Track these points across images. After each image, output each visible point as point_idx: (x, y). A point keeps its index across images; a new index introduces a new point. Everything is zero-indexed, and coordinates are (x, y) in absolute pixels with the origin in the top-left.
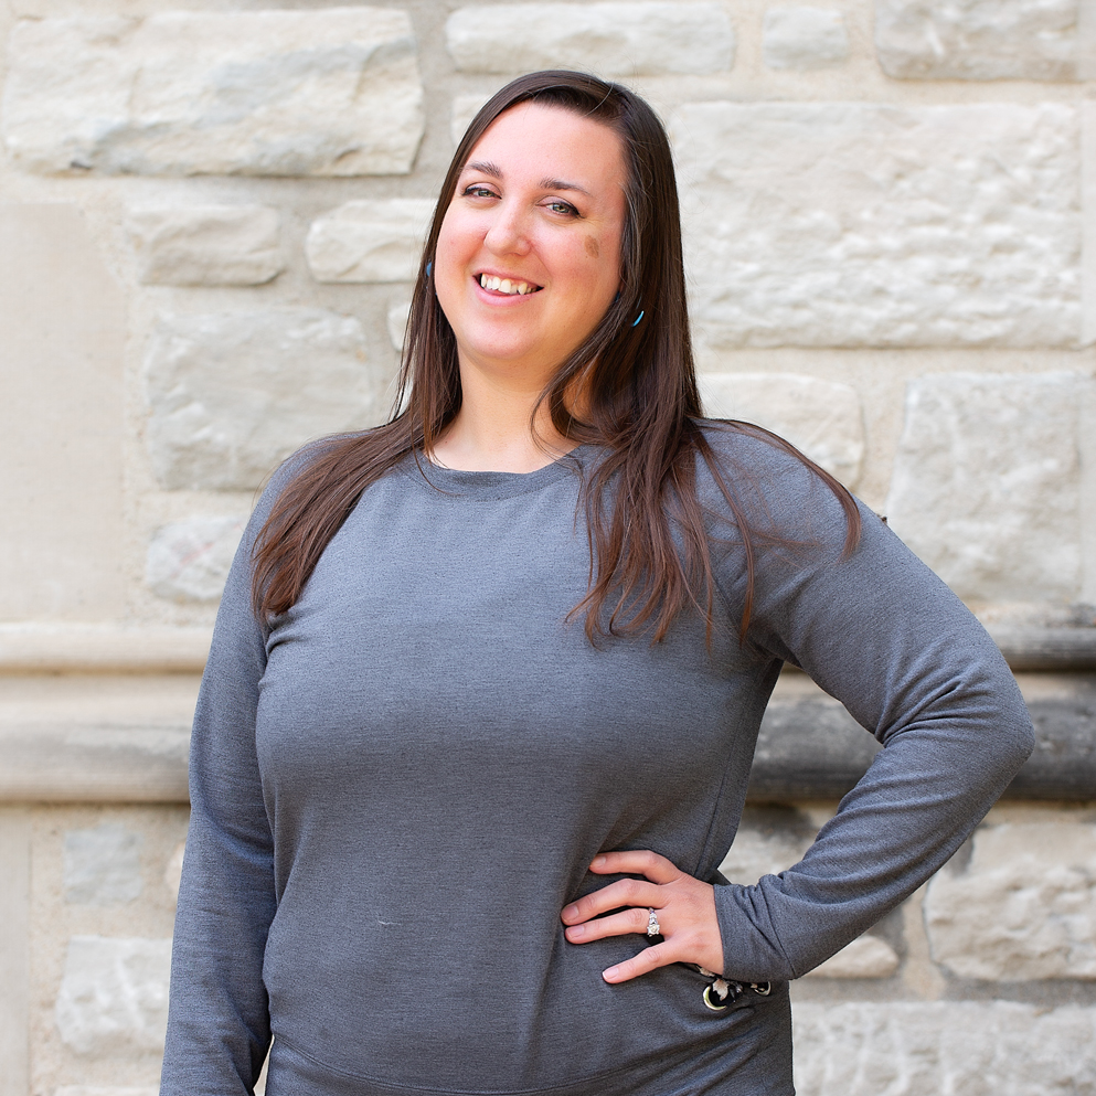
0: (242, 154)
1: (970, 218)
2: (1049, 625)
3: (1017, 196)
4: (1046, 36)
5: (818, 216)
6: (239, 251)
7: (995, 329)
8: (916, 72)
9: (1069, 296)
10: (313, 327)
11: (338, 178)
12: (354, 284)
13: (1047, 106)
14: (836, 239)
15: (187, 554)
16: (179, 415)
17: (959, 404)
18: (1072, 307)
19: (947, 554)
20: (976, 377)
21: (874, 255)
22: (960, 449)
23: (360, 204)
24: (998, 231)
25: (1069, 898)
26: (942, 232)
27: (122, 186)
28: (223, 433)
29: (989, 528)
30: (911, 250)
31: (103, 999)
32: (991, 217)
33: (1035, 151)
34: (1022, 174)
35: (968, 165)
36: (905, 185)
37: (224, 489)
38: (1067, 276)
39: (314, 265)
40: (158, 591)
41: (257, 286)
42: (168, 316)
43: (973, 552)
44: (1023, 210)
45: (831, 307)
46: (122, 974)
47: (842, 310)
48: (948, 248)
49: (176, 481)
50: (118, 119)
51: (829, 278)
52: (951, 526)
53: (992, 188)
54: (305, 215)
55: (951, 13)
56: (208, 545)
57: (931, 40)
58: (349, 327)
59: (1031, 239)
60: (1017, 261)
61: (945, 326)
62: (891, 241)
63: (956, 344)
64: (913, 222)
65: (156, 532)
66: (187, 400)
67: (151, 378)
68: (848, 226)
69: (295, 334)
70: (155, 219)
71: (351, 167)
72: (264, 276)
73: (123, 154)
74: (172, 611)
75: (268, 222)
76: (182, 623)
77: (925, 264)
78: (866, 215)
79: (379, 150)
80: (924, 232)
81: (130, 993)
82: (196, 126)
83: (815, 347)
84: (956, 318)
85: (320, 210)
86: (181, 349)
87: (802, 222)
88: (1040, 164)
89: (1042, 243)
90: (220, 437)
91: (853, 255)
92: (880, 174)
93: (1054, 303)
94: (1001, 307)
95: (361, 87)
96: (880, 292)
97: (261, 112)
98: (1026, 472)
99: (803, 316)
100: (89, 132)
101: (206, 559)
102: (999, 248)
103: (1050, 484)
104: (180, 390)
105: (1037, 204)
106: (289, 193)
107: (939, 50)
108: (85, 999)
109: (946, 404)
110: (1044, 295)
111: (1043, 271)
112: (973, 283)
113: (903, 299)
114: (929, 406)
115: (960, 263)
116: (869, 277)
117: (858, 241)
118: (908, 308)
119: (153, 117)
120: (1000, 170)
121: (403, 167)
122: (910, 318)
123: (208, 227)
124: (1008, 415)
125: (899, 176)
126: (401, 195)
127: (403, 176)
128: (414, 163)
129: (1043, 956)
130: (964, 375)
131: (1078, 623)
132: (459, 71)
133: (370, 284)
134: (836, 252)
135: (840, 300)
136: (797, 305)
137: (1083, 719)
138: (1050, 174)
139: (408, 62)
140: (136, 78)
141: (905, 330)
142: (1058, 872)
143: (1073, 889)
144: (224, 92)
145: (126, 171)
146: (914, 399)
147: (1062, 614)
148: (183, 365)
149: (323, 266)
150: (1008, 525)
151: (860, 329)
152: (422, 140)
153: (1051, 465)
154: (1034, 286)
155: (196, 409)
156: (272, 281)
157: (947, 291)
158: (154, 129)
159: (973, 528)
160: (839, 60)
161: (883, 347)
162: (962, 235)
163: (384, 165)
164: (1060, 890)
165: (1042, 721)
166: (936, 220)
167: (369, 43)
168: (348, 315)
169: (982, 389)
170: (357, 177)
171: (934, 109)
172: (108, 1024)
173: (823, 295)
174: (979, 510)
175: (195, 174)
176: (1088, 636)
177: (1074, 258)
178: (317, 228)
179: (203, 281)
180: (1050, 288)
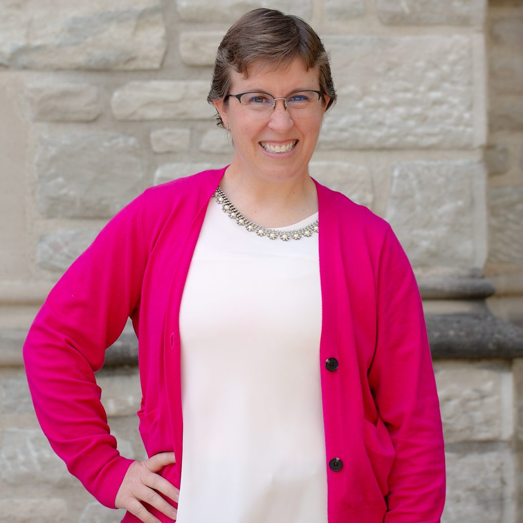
0: (81, 59)
1: (422, 88)
2: (460, 277)
3: (444, 78)
4: (456, 4)
5: (352, 88)
6: (80, 105)
7: (434, 140)
8: (397, 21)
9: (468, 125)
10: (115, 141)
11: (126, 72)
12: (134, 121)
13: (457, 37)
14: (360, 99)
15: (56, 248)
16: (52, 183)
17: (418, 175)
18: (469, 130)
19: (413, 245)
20: (424, 163)
21: (378, 106)
22: (418, 196)
23: (136, 83)
24: (435, 95)
25: (473, 404)
26: (409, 95)
27: (23, 75)
28: (72, 192)
29: (432, 233)
30: (395, 104)
31: (21, 458)
32: (432, 88)
33: (452, 57)
34: (445, 68)
35: (421, 64)
36: (392, 74)
37: (73, 218)
38: (467, 116)
39: (116, 112)
40: (43, 266)
41: (87, 122)
42: (46, 136)
43: (425, 244)
44: (447, 85)
45: (358, 130)
46: (30, 446)
47: (363, 132)
48: (411, 103)
49: (50, 213)
50: (21, 43)
51: (358, 117)
52: (415, 232)
53: (432, 75)
54: (110, 89)
56: (67, 244)
57: (404, 6)
58: (132, 141)
59: (450, 99)
60: (445, 108)
61: (411, 139)
62: (385, 100)
63: (415, 148)
64: (395, 91)
65: (41, 239)
66: (56, 176)
67: (39, 165)
68: (365, 92)
69: (106, 144)
70: (39, 91)
71: (133, 66)
72: (92, 117)
73: (24, 60)
74: (49, 275)
75: (93, 91)
77: (401, 110)
78: (374, 88)
79: (146, 58)
80: (401, 95)
81: (34, 454)
82: (59, 46)
83: (351, 149)
84: (416, 135)
85: (118, 86)
86: (53, 151)
87: (344, 91)
88: (454, 64)
89: (456, 100)
90: (72, 193)
91: (367, 106)
92: (380, 69)
93: (461, 128)
94: (437, 130)
95: (137, 28)
96: (380, 124)
97: (89, 40)
98: (448, 207)
99: (345, 135)
100: (7, 49)
101: (66, 250)
102: (437, 103)
103: (460, 212)
104: (53, 171)
105: (453, 83)
106: (103, 78)
107: (407, 10)
108: (12, 458)
109: (412, 175)
110: (457, 124)
111: (456, 113)
112: (423, 119)
113: (391, 127)
114: (403, 176)
115: (418, 110)
116: (375, 117)
117: (370, 100)
118: (394, 131)
119: (38, 42)
120: (435, 66)
121: (156, 65)
122: (395, 136)
123: (64, 94)
124: (441, 180)
125: (389, 69)
126: (156, 79)
127: (156, 70)
128: (162, 64)
129: (461, 430)
130: (420, 162)
131: (473, 276)
132: (182, 21)
133: (142, 121)
134: (360, 105)
135: (362, 128)
136: (342, 130)
137: (476, 321)
138: (459, 68)
139: (158, 16)
140: (30, 24)
141: (393, 141)
142: (467, 392)
143: (475, 400)
144: (71, 30)
145: (25, 68)
146: (396, 173)
147: (465, 272)
148: (54, 159)
149: (118, 112)
150: (441, 231)
151: (371, 141)
152: (166, 53)
153: (460, 203)
154: (451, 121)
155: (60, 180)
156: (95, 120)
157: (411, 123)
158: (39, 48)
159: (425, 233)
160: (360, 15)
161: (382, 149)
162: (419, 97)
163: (147, 65)
164: (468, 400)
165: (458, 322)
166: (406, 90)
167: (141, 7)
168: (131, 135)
169: (428, 168)
170: (135, 71)
171: (405, 39)
172: (24, 469)
173: (354, 125)
174: (428, 225)
175: (58, 70)
176: (478, 283)
177: (470, 107)
178: (116, 94)
179: (63, 119)
180: (459, 121)
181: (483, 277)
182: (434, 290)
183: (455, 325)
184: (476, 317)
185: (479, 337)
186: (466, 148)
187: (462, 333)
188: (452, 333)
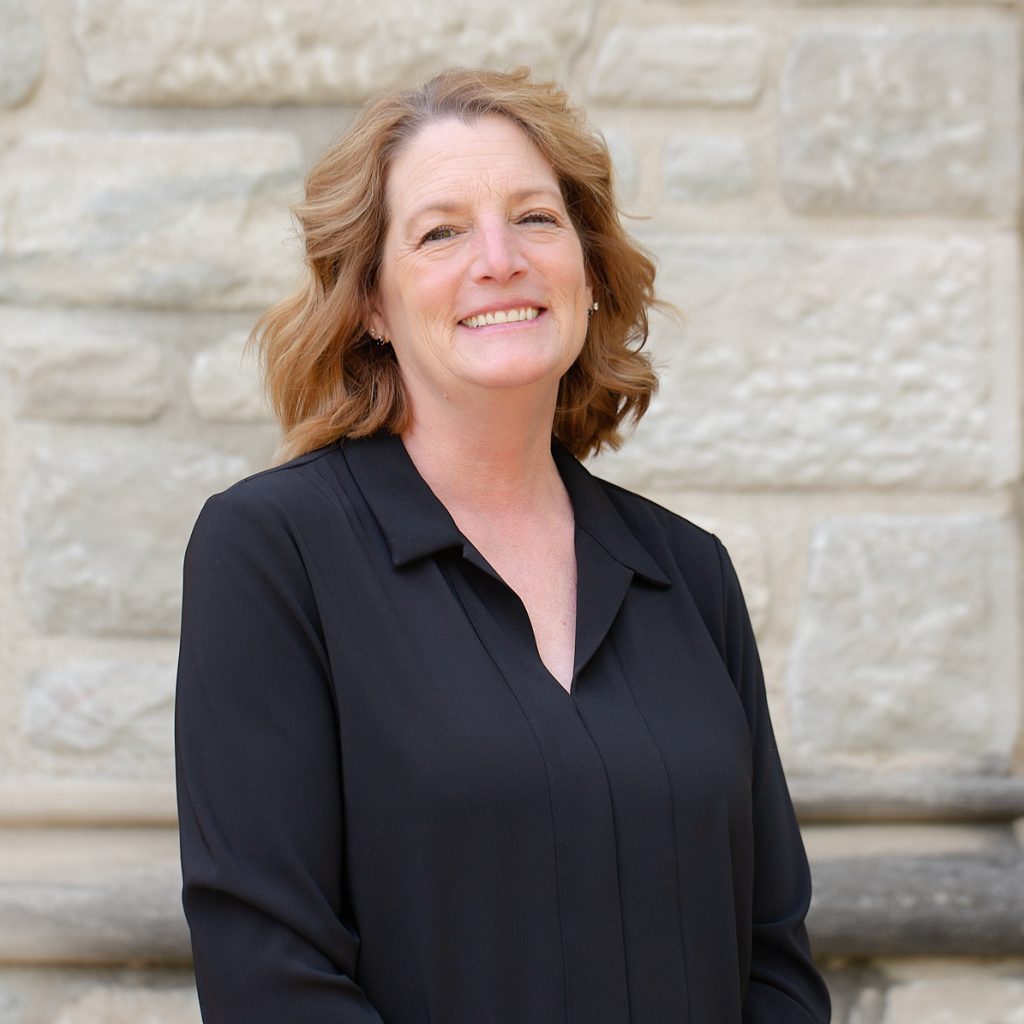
0: (124, 283)
1: (879, 355)
2: (960, 774)
3: (928, 333)
4: (957, 169)
5: (723, 353)
6: (121, 383)
7: (904, 471)
8: (824, 205)
9: (981, 436)
10: (197, 466)
11: (224, 311)
12: (241, 422)
13: (957, 241)
14: (741, 378)
15: (66, 701)
16: (57, 558)
17: (868, 548)
18: (983, 449)
19: (856, 703)
20: (882, 520)
21: (779, 394)
22: (869, 594)
24: (908, 370)
26: (850, 371)
28: (103, 577)
29: (899, 675)
30: (818, 390)
32: (902, 355)
33: (946, 287)
34: (932, 311)
35: (878, 301)
36: (813, 322)
37: (107, 634)
38: (978, 417)
39: (200, 401)
40: (36, 740)
41: (138, 422)
42: (45, 452)
43: (882, 701)
44: (933, 349)
45: (736, 447)
47: (747, 451)
48: (857, 387)
49: (54, 624)
51: (734, 419)
52: (861, 674)
53: (902, 325)
54: (188, 349)
55: (860, 144)
56: (89, 693)
57: (840, 172)
58: (235, 465)
59: (942, 379)
60: (928, 401)
61: (853, 468)
62: (797, 380)
63: (863, 486)
64: (820, 360)
65: (33, 679)
66: (65, 541)
67: (28, 518)
68: (755, 363)
69: (179, 472)
70: (30, 352)
71: (239, 299)
72: (147, 410)
74: (49, 761)
75: (151, 355)
76: (61, 773)
77: (832, 403)
78: (772, 353)
79: (268, 282)
80: (832, 371)
82: (76, 254)
83: (721, 489)
84: (864, 459)
85: (205, 343)
86: (60, 487)
87: (707, 360)
88: (950, 301)
89: (952, 382)
90: (102, 581)
91: (758, 394)
92: (787, 311)
93: (964, 444)
94: (910, 447)
95: (249, 215)
96: (785, 434)
97: (144, 240)
98: (936, 618)
99: (708, 457)
101: (87, 707)
102: (912, 387)
103: (961, 631)
104: (59, 530)
105: (948, 343)
106: (172, 326)
107: (848, 182)
109: (854, 548)
110: (955, 436)
111: (953, 411)
112: (881, 423)
113: (810, 439)
114: (836, 550)
115: (869, 403)
116: (775, 417)
117: (765, 380)
118: (816, 449)
119: (29, 244)
120: (909, 306)
122: (817, 460)
123: (88, 361)
124: (918, 559)
125: (807, 312)
130: (873, 519)
131: (987, 772)
134: (742, 391)
135: (745, 441)
136: (702, 446)
137: (994, 872)
138: (962, 311)
139: (297, 190)
140: (11, 204)
141: (812, 472)
144: (104, 219)
146: (820, 542)
147: (970, 763)
148: (62, 505)
149: (206, 402)
150: (919, 672)
151: (766, 471)
153: (961, 610)
154: (943, 427)
155: (76, 551)
156: (154, 419)
157: (855, 432)
158: (31, 258)
159: (882, 675)
160: (743, 191)
161: (789, 489)
162: (871, 374)
163: (272, 297)
165: (955, 873)
166: (844, 359)
167: (257, 168)
168: (234, 453)
169: (891, 533)
170: (244, 310)
171: (843, 244)
173: (729, 435)
174: (889, 657)
175: (73, 305)
176: (999, 786)
177: (985, 398)
178: (202, 362)
179: (83, 415)
180: (960, 430)
181: (1008, 774)
182: (901, 802)
183: (949, 881)
184: (994, 862)
185: (1000, 908)
186: (975, 488)
187: (964, 900)
188: (941, 899)
